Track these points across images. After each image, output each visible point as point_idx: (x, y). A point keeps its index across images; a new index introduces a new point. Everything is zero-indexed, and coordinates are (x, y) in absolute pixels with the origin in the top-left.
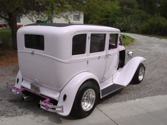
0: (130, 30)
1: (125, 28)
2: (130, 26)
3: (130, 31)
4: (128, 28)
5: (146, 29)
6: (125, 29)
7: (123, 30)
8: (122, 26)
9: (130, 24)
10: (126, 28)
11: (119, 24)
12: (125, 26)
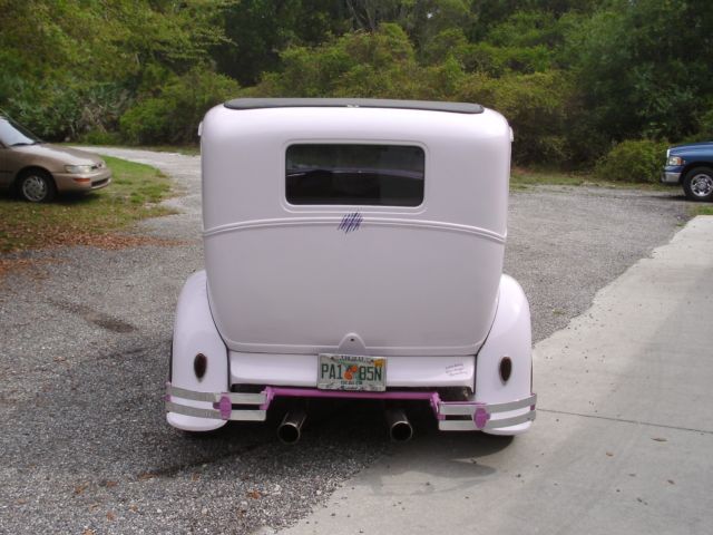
0: (82, 130)
1: (60, 123)
2: (83, 114)
3: (86, 137)
4: (74, 123)
5: (159, 123)
6: (62, 128)
7: (53, 132)
8: (48, 115)
9: (82, 106)
10: (67, 124)
11: (30, 108)
12: (59, 117)
